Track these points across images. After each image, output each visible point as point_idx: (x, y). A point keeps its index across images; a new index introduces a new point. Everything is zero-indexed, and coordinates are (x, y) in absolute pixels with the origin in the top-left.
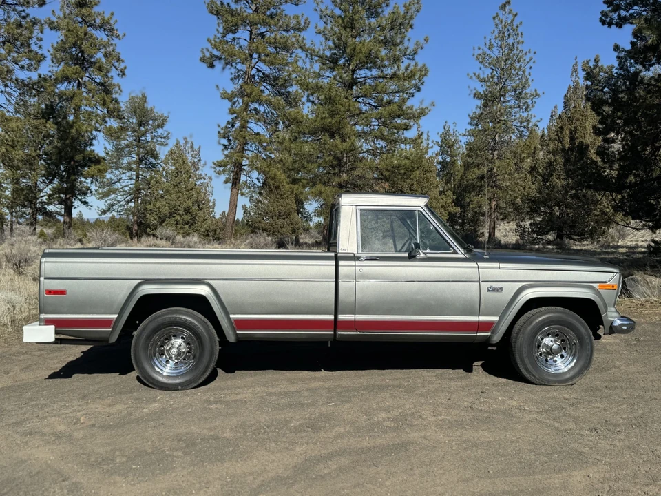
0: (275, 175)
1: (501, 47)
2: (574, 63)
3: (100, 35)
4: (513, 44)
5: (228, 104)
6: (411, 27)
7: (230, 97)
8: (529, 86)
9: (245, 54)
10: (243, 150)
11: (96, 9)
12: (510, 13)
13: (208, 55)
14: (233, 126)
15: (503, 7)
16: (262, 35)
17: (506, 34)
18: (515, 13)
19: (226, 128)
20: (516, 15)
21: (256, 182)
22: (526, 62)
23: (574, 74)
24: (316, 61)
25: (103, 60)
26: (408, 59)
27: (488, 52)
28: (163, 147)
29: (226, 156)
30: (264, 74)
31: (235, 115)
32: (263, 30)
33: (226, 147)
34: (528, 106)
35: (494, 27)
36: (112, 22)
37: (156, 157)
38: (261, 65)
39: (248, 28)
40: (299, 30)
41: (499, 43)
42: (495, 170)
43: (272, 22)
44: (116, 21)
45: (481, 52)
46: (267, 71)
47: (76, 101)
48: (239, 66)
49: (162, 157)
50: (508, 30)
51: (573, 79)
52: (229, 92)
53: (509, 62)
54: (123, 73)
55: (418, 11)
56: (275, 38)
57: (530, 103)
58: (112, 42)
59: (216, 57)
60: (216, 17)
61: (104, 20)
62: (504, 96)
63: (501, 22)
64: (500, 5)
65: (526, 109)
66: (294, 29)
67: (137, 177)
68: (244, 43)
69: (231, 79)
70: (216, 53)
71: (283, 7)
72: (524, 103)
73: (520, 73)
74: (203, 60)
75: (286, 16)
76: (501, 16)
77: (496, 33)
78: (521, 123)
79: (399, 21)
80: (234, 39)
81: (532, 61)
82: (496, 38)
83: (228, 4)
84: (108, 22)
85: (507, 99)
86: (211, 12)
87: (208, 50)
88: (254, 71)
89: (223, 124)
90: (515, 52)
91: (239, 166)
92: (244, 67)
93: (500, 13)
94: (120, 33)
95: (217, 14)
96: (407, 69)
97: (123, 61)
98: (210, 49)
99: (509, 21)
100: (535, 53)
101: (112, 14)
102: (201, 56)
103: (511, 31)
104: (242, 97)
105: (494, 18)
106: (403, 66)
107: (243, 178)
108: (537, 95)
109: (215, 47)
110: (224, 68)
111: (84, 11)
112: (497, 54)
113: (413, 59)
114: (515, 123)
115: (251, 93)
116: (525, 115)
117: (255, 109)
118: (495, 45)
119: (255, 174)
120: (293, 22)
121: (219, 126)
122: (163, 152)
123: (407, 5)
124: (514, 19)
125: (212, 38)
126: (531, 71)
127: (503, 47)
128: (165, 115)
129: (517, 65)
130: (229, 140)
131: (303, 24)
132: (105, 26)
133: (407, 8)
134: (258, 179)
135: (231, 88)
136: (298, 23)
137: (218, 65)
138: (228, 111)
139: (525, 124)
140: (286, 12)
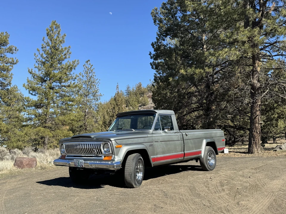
1: (87, 77)
2: (117, 85)
4: (91, 76)
6: (75, 69)
8: (98, 92)
12: (90, 64)
15: (87, 62)
17: (89, 72)
18: (91, 65)
20: (92, 65)
22: (96, 83)
23: (117, 89)
26: (73, 80)
27: (82, 78)
34: (98, 99)
35: (84, 69)
40: (13, 64)
41: (86, 75)
42: (86, 123)
45: (79, 78)
50: (89, 71)
51: (117, 90)
53: (90, 82)
55: (78, 64)
57: (98, 98)
62: (89, 95)
63: (87, 67)
64: (86, 61)
65: (97, 100)
66: (11, 63)
71: (5, 54)
72: (96, 98)
73: (94, 87)
76: (86, 65)
77: (84, 72)
78: (96, 105)
79: (71, 66)
81: (99, 83)
82: (85, 73)
85: (89, 96)
90: (92, 79)
93: (86, 64)
96: (74, 84)
99: (90, 68)
100: (100, 80)
103: (90, 71)
105: (84, 66)
106: (72, 83)
108: (101, 95)
112: (85, 79)
113: (74, 80)
114: (93, 105)
116: (97, 102)
118: (85, 76)
120: (10, 60)
123: (74, 61)
124: (91, 67)
126: (98, 86)
127: (88, 76)
129: (93, 84)
131: (15, 62)
133: (74, 62)
139: (97, 106)
140: (7, 56)
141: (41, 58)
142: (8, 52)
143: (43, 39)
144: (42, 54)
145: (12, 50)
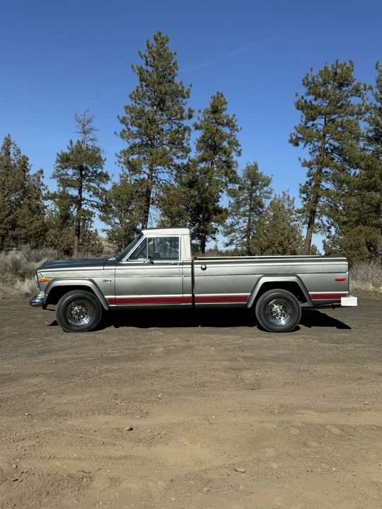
0: (339, 218)
3: (226, 130)
5: (307, 169)
7: (309, 165)
9: (319, 135)
10: (316, 202)
11: (224, 113)
13: (294, 137)
14: (310, 185)
16: (333, 121)
19: (305, 186)
21: (326, 223)
24: (362, 140)
25: (227, 146)
28: (267, 200)
29: (305, 205)
30: (334, 147)
31: (311, 178)
32: (333, 117)
33: (305, 199)
36: (233, 121)
37: (262, 206)
38: (331, 141)
39: (323, 116)
40: (361, 114)
43: (341, 110)
44: (236, 120)
46: (336, 144)
47: (210, 174)
48: (316, 144)
49: (266, 206)
52: (308, 161)
54: (239, 154)
56: (342, 122)
58: (233, 134)
59: (300, 138)
60: (301, 111)
61: (228, 120)
67: (250, 221)
68: (320, 127)
69: (310, 153)
70: (300, 136)
71: (349, 99)
74: (291, 141)
75: (352, 105)
80: (313, 125)
83: (310, 102)
84: (231, 121)
86: (297, 108)
87: (294, 134)
88: (327, 146)
89: (303, 184)
91: (313, 213)
92: (319, 144)
94: (239, 127)
95: (302, 109)
97: (240, 146)
98: (296, 133)
101: (234, 116)
102: (290, 138)
104: (317, 164)
107: (316, 221)
109: (299, 132)
110: (305, 146)
111: (216, 115)
115: (323, 162)
117: (326, 172)
119: (325, 218)
120: (356, 109)
121: (300, 185)
122: (267, 203)
125: (297, 126)
128: (270, 177)
130: (308, 195)
132: (230, 124)
134: (327, 221)
135: (309, 158)
136: (360, 110)
137: (301, 144)
138: (306, 175)
140: (352, 103)
141: (375, 102)
142: (352, 95)
143: (375, 66)
144: (376, 94)
145: (358, 90)
